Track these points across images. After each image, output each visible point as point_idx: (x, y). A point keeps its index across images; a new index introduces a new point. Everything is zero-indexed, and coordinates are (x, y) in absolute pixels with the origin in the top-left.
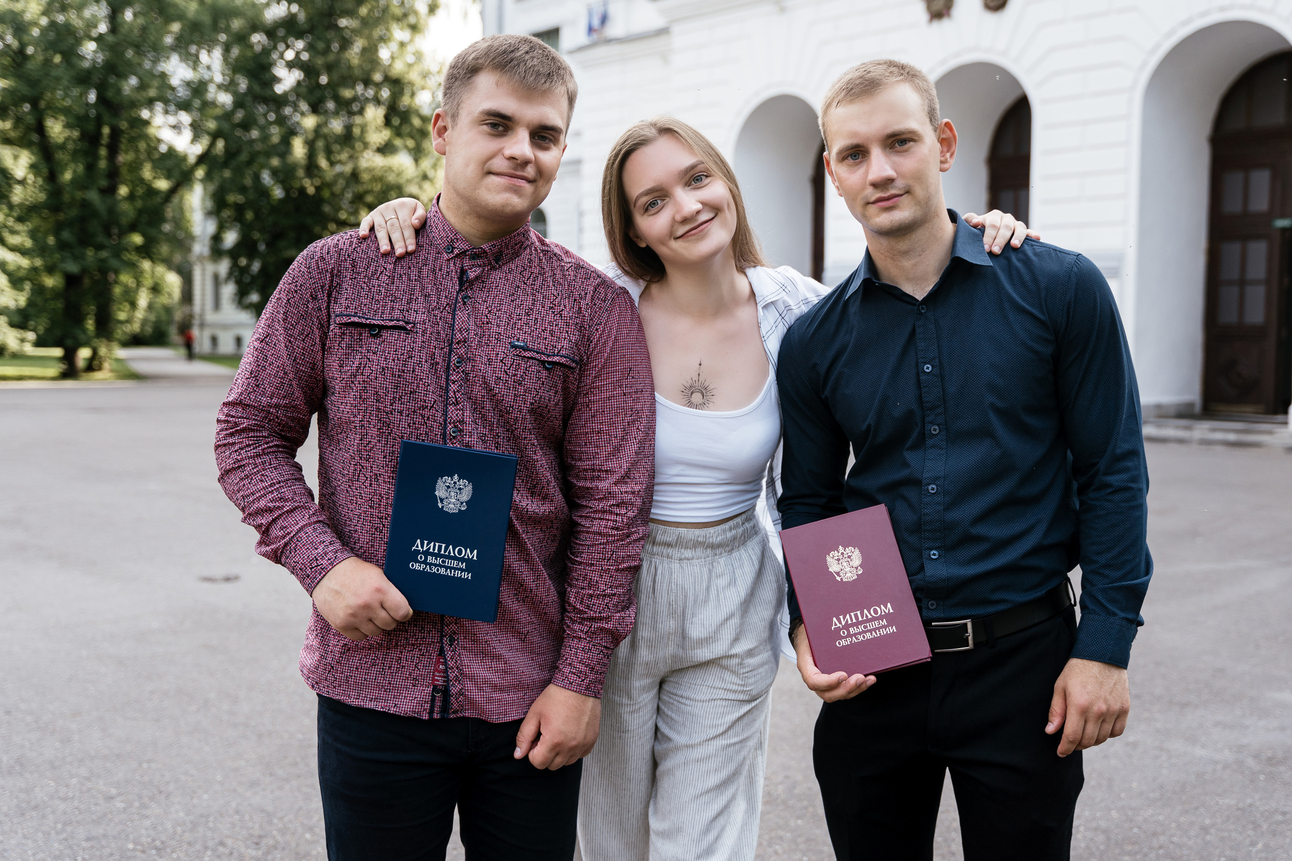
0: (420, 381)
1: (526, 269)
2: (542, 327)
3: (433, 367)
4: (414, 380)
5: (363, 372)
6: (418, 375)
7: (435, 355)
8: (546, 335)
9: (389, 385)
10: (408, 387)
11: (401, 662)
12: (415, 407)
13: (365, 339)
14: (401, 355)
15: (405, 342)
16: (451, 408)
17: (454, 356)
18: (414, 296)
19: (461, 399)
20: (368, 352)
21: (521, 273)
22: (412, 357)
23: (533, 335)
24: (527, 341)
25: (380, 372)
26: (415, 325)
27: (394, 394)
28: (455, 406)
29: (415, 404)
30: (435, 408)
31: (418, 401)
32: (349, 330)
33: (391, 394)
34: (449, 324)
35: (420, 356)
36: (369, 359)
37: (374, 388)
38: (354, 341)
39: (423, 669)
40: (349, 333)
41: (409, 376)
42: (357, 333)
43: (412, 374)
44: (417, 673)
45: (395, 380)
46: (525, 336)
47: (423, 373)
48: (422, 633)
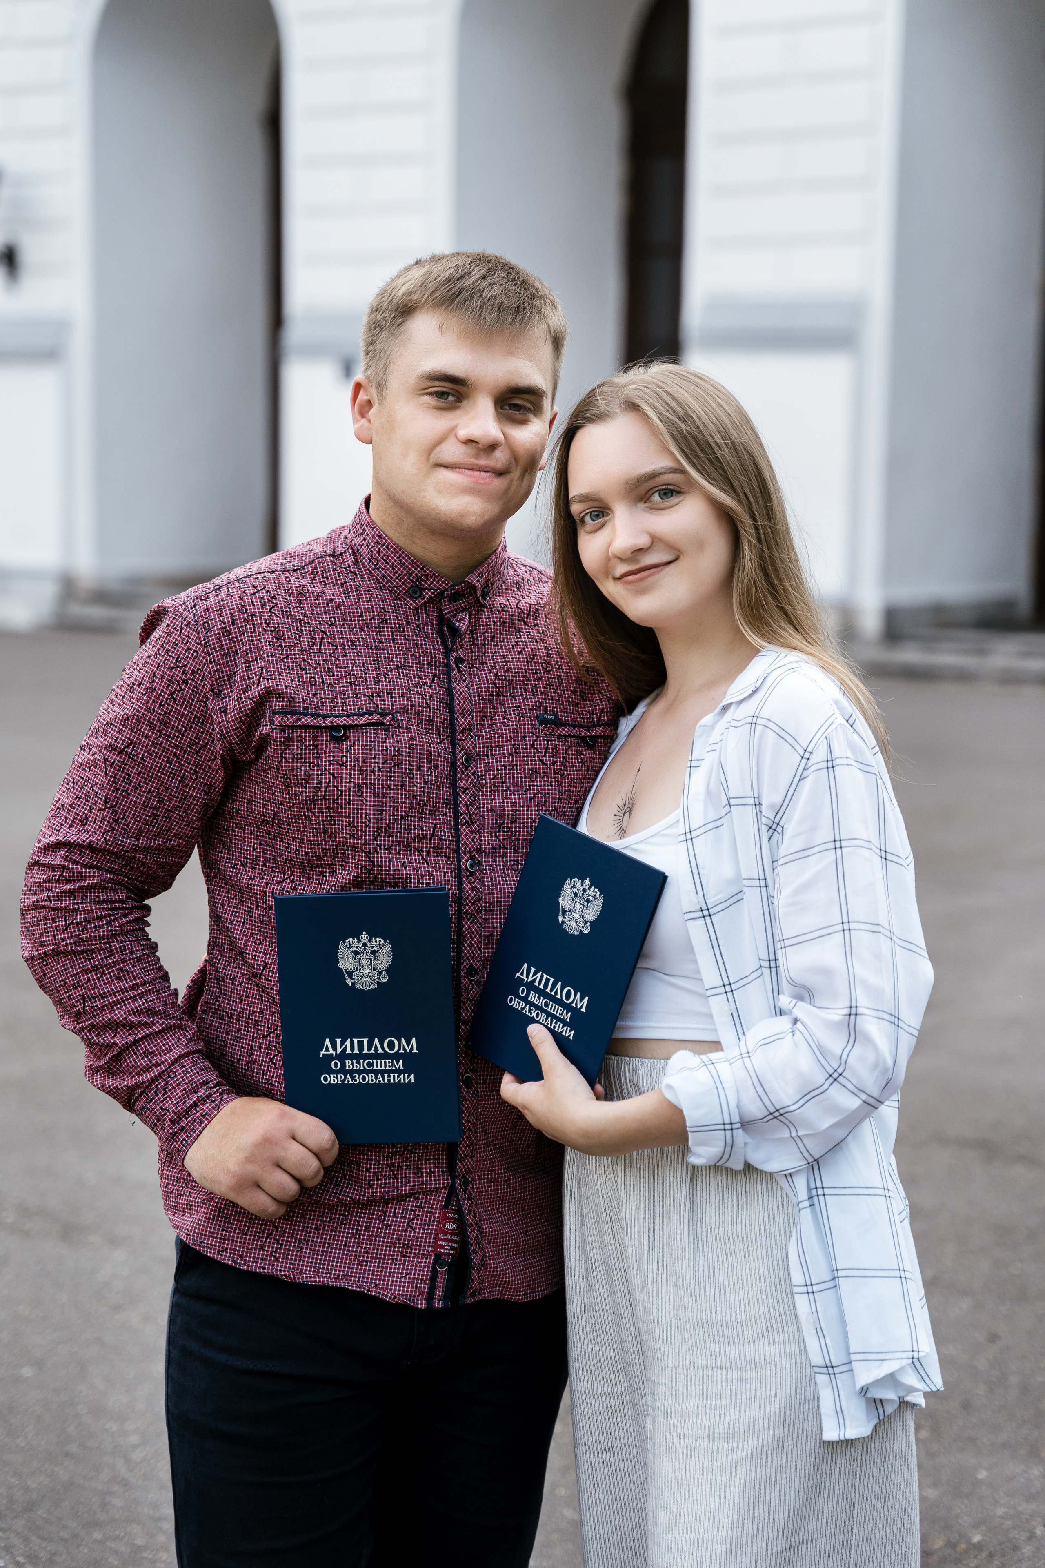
0: (413, 799)
4: (405, 798)
5: (325, 795)
6: (409, 791)
7: (431, 755)
9: (370, 810)
10: (397, 810)
11: (384, 1220)
12: (407, 838)
13: (322, 745)
14: (383, 763)
15: (385, 742)
16: (465, 831)
17: (460, 752)
19: (476, 816)
20: (330, 764)
22: (398, 765)
24: (557, 711)
25: (354, 791)
26: (393, 716)
27: (378, 823)
28: (469, 826)
29: (408, 834)
30: (438, 836)
31: (411, 829)
32: (297, 734)
33: (374, 823)
35: (409, 761)
36: (333, 774)
37: (346, 817)
38: (305, 749)
39: (420, 1229)
40: (297, 737)
41: (398, 793)
42: (309, 737)
43: (402, 789)
44: (410, 1236)
45: (378, 801)
47: (416, 787)
48: (418, 1177)
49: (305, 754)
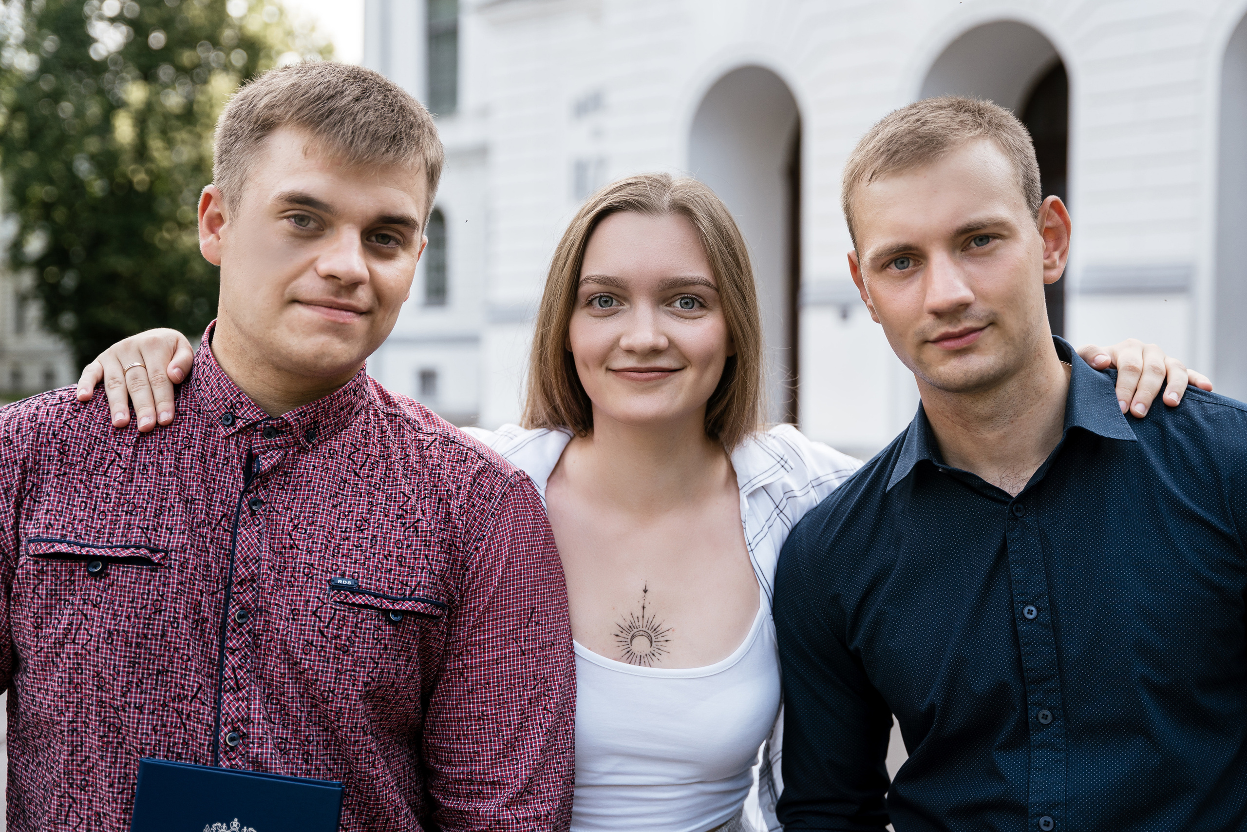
0: (174, 652)
1: (359, 450)
2: (384, 550)
3: (197, 625)
4: (165, 651)
5: (75, 638)
6: (171, 642)
7: (200, 605)
8: (391, 565)
9: (120, 661)
10: (154, 664)
12: (165, 696)
13: (79, 580)
14: (141, 609)
15: (149, 584)
16: (228, 698)
17: (234, 607)
18: (166, 502)
19: (245, 681)
20: (84, 604)
21: (349, 456)
22: (160, 611)
23: (369, 566)
24: (358, 577)
25: (104, 638)
26: (166, 554)
27: (128, 677)
28: (235, 692)
29: (166, 691)
30: (200, 699)
31: (171, 687)
32: (52, 565)
33: (123, 676)
34: (226, 550)
35: (175, 608)
36: (86, 615)
37: (94, 666)
38: (61, 585)
40: (52, 571)
41: (156, 645)
42: (66, 571)
43: (161, 640)
45: (130, 652)
46: (355, 568)
47: (180, 638)
49: (61, 590)
